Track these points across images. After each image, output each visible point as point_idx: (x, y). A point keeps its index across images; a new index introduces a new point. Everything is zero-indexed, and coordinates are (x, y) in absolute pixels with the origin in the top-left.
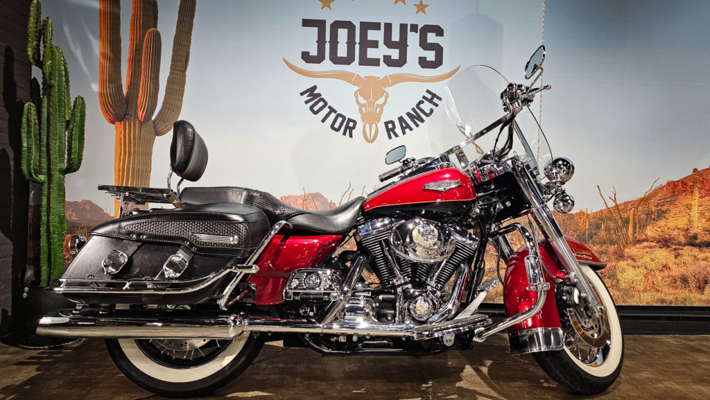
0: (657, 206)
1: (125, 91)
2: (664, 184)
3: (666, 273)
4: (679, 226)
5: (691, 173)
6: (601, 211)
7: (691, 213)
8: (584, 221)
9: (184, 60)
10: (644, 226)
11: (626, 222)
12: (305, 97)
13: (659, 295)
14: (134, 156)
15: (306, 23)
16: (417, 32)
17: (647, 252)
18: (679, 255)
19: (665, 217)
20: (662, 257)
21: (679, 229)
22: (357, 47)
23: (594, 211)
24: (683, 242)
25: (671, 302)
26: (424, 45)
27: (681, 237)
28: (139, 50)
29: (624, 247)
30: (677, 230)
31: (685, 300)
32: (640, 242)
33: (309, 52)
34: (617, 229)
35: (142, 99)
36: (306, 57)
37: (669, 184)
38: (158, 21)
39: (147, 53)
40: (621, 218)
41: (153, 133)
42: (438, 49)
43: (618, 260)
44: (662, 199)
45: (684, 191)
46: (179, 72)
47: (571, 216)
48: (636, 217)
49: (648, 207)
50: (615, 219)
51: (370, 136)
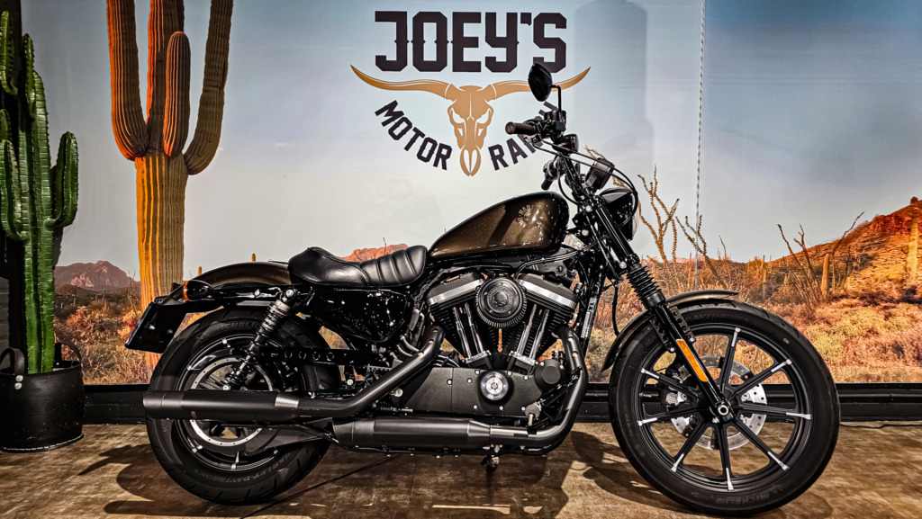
0: (861, 251)
1: (146, 117)
2: (870, 220)
3: (873, 339)
4: (891, 277)
5: (908, 203)
6: (784, 259)
7: (909, 259)
8: (761, 273)
9: (221, 72)
11: (818, 272)
12: (383, 117)
13: (862, 370)
14: (161, 202)
15: (381, 17)
16: (530, 24)
17: (846, 313)
18: (890, 315)
19: (871, 265)
20: (866, 319)
21: (890, 280)
22: (450, 47)
23: (773, 259)
24: (897, 298)
25: (879, 378)
26: (540, 40)
27: (894, 291)
28: (161, 61)
29: (815, 306)
30: (888, 282)
31: (899, 375)
32: (836, 298)
33: (385, 57)
34: (805, 282)
35: (168, 127)
36: (382, 63)
37: (877, 219)
38: (185, 21)
39: (171, 67)
40: (810, 267)
41: (184, 167)
42: (559, 46)
43: (806, 323)
44: (868, 241)
45: (899, 229)
46: (215, 89)
47: (742, 267)
48: (832, 265)
49: (849, 252)
50: (803, 269)
51: (470, 167)
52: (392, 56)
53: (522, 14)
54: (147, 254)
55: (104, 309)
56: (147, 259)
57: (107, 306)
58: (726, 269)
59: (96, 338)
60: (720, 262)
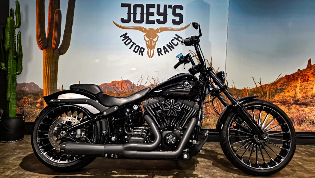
0: (280, 86)
1: (47, 36)
2: (284, 76)
4: (290, 96)
5: (297, 71)
6: (254, 88)
7: (297, 90)
8: (246, 93)
9: (71, 22)
10: (274, 96)
11: (265, 94)
12: (123, 38)
14: (51, 64)
15: (123, 5)
16: (171, 8)
18: (290, 108)
19: (284, 91)
21: (290, 97)
22: (145, 16)
23: (250, 89)
24: (292, 103)
26: (175, 14)
27: (291, 100)
28: (52, 18)
30: (289, 97)
33: (124, 18)
34: (261, 97)
35: (54, 40)
36: (123, 20)
37: (286, 76)
38: (60, 6)
39: (55, 20)
40: (263, 91)
41: (58, 53)
42: (181, 16)
44: (283, 83)
45: (293, 80)
46: (69, 28)
47: (240, 91)
48: (270, 91)
49: (276, 87)
50: (261, 92)
51: (151, 55)
52: (126, 18)
53: (169, 5)
54: (46, 80)
55: (32, 98)
56: (46, 82)
57: (33, 97)
58: (235, 92)
59: (29, 107)
60: (232, 89)
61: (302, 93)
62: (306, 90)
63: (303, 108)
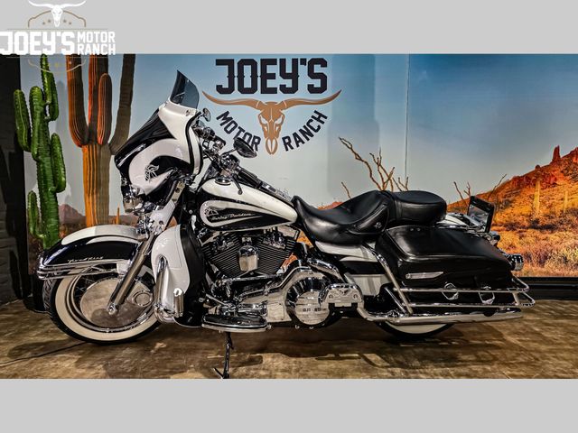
0: (505, 197)
1: (88, 123)
2: (510, 179)
4: (523, 213)
5: (534, 169)
6: (458, 202)
7: (534, 202)
9: (129, 96)
18: (523, 236)
19: (511, 206)
20: (508, 239)
24: (527, 226)
27: (525, 221)
28: (96, 91)
30: (521, 216)
31: (528, 272)
35: (100, 129)
37: (515, 179)
38: (109, 68)
39: (102, 93)
41: (109, 151)
44: (509, 191)
45: (528, 185)
46: (126, 106)
49: (497, 198)
54: (89, 199)
61: (545, 208)
62: (551, 201)
63: (547, 234)
